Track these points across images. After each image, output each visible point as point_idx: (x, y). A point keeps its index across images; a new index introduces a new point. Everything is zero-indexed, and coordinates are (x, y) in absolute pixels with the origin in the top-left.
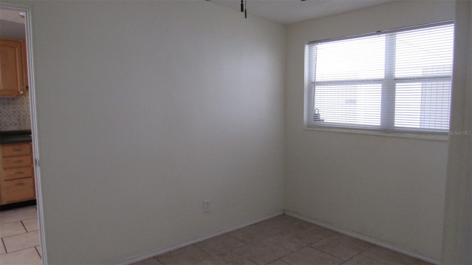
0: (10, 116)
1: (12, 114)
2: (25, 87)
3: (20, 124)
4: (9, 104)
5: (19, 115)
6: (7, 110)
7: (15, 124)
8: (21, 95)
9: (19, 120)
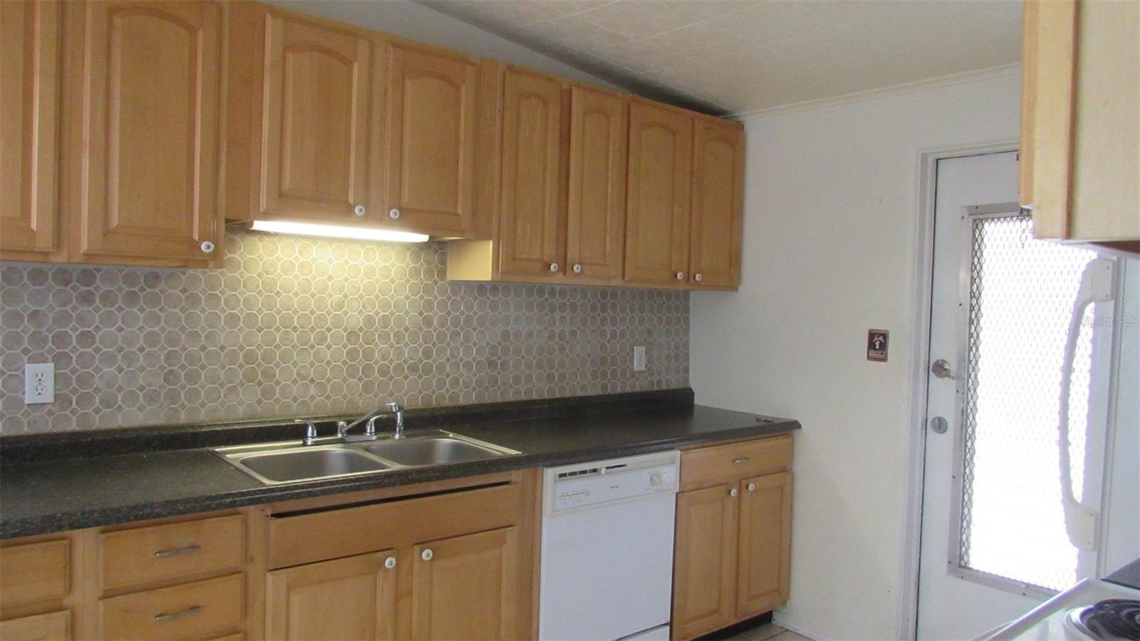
0: (129, 359)
1: (142, 349)
2: (223, 224)
3: (174, 397)
4: (132, 298)
5: (169, 357)
6: (120, 329)
7: (151, 398)
8: (204, 262)
9: (170, 377)
